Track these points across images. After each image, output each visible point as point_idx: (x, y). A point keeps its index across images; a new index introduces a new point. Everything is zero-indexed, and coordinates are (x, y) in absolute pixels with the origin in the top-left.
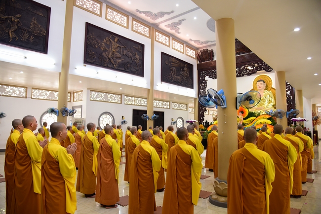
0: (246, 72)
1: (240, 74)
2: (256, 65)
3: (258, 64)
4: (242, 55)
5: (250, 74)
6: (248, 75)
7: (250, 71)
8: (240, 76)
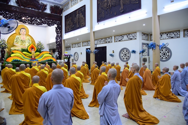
0: (36, 22)
1: (31, 22)
2: (43, 20)
3: (44, 20)
4: (33, 9)
5: (39, 25)
6: (37, 25)
7: (38, 22)
8: (32, 24)
